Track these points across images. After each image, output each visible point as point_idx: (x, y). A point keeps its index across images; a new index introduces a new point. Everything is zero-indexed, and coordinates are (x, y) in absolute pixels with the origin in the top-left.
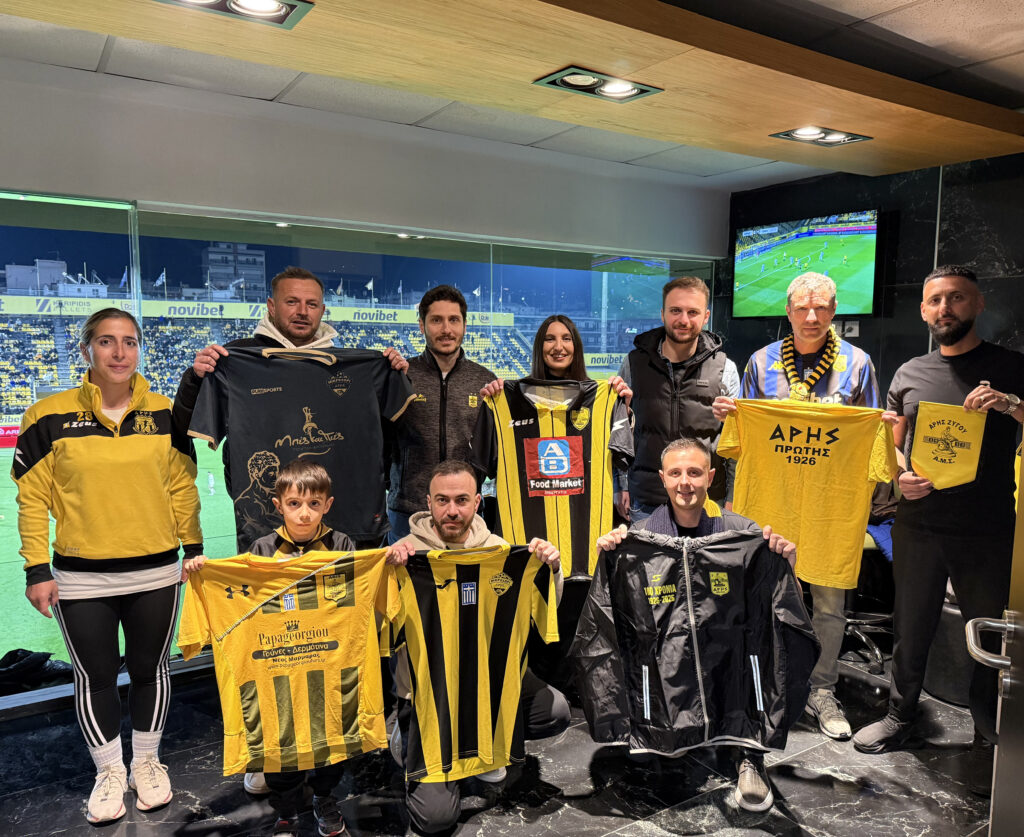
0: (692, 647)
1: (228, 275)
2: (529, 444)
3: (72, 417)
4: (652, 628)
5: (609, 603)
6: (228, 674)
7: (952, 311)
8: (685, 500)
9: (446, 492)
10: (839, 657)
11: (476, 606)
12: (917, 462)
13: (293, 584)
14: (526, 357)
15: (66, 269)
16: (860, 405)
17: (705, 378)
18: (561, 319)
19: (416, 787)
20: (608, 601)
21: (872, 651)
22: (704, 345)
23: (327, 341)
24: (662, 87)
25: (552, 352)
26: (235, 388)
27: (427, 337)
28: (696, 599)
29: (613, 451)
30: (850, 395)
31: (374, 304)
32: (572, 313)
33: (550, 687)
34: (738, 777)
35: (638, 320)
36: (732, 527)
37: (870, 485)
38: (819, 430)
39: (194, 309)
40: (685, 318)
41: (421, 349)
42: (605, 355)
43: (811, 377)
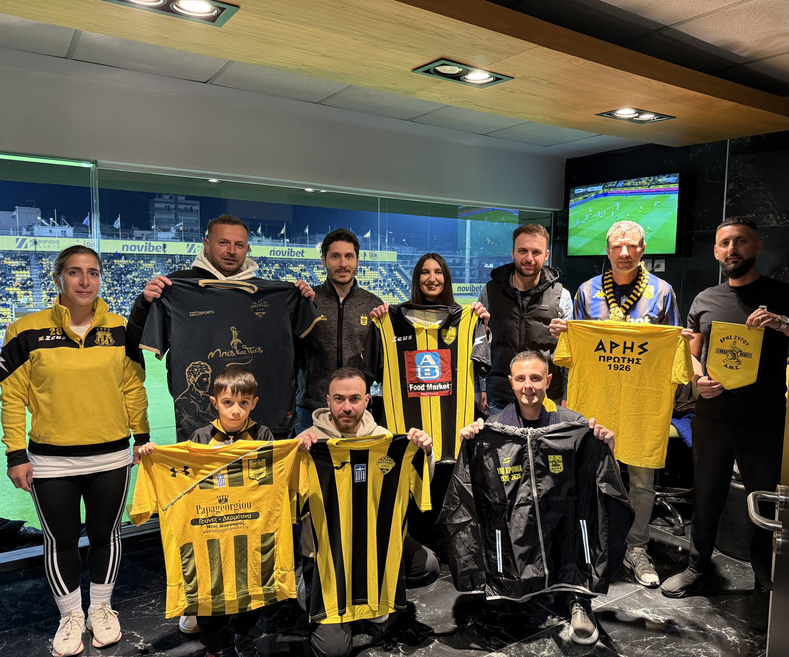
0: (535, 514)
1: (170, 220)
2: (408, 355)
3: (45, 332)
4: (504, 500)
5: (469, 481)
6: (170, 537)
7: (738, 251)
8: (528, 399)
9: (342, 392)
10: (650, 522)
11: (366, 482)
12: (711, 369)
13: (224, 467)
14: (406, 286)
15: (40, 214)
16: (665, 324)
17: (546, 304)
18: (434, 256)
19: (317, 627)
20: (469, 479)
21: (675, 517)
22: (545, 278)
23: (250, 273)
24: (512, 76)
25: (427, 283)
26: (177, 311)
27: (327, 270)
28: (537, 476)
29: (474, 361)
30: (657, 317)
31: (286, 244)
32: (442, 252)
33: (424, 547)
34: (571, 617)
35: (494, 258)
36: (565, 419)
37: (673, 387)
38: (633, 343)
39: (143, 246)
40: (530, 257)
41: (323, 279)
42: (468, 285)
43: (626, 303)
